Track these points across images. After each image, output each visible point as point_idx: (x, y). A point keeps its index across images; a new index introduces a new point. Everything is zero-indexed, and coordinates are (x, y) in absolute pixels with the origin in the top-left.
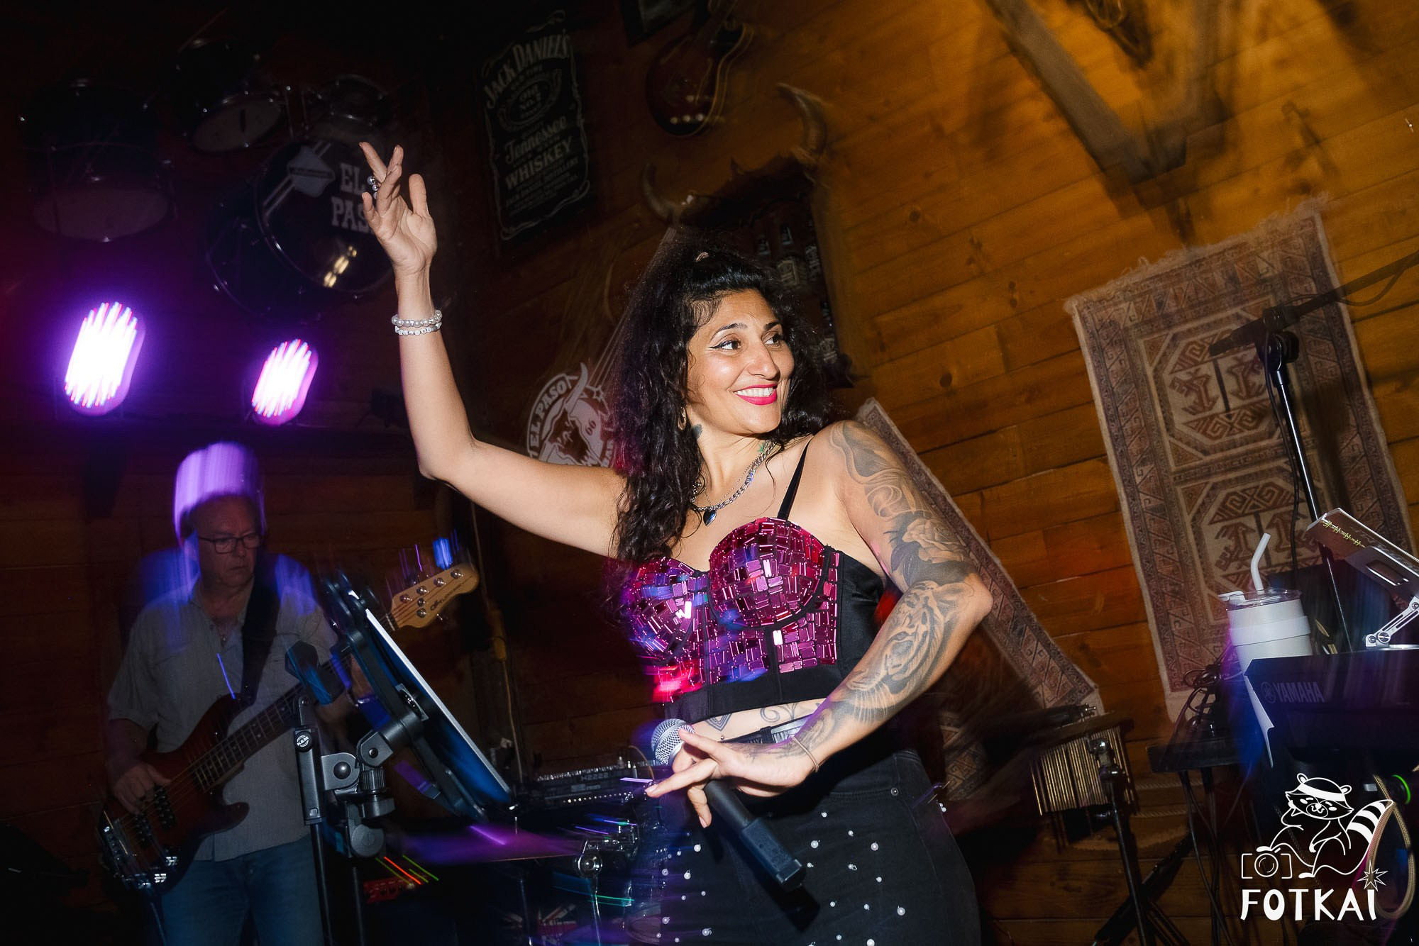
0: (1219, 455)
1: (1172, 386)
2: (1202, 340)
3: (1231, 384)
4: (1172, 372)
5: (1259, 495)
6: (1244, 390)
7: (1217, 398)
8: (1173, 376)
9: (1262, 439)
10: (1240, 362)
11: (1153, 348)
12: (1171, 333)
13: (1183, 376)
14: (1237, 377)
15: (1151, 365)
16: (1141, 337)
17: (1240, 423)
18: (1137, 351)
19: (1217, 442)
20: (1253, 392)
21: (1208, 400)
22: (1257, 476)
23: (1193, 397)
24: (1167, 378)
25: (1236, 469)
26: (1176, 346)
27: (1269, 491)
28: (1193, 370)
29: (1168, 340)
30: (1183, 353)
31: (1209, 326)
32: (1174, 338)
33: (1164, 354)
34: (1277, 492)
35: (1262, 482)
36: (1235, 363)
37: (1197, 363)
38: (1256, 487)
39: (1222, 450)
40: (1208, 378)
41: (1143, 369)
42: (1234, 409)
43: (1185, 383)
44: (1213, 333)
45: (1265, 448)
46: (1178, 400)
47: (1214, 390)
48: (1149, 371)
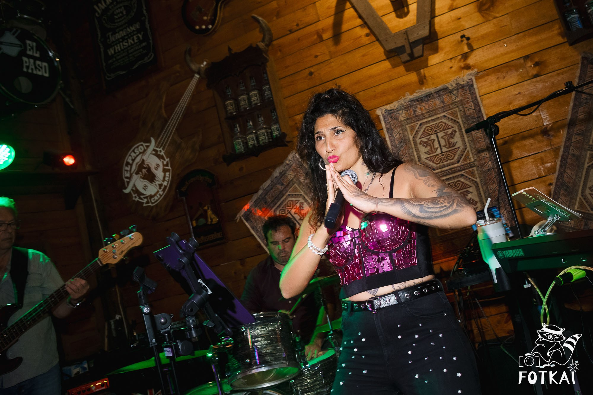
0: (439, 170)
1: (420, 144)
2: (431, 125)
3: (443, 142)
4: (420, 138)
5: (455, 185)
6: (448, 145)
7: (438, 148)
8: (421, 139)
9: (455, 164)
10: (446, 134)
11: (412, 129)
12: (419, 123)
13: (424, 140)
14: (445, 140)
15: (412, 135)
16: (407, 124)
17: (447, 158)
18: (406, 130)
19: (438, 165)
20: (451, 146)
21: (434, 149)
22: (453, 178)
23: (429, 148)
24: (418, 141)
25: (446, 175)
26: (421, 128)
27: (459, 183)
28: (428, 137)
29: (418, 126)
30: (424, 131)
31: (433, 120)
32: (421, 124)
33: (417, 131)
34: (461, 184)
35: (456, 180)
36: (444, 134)
37: (430, 135)
38: (454, 182)
39: (440, 168)
40: (434, 140)
41: (409, 137)
42: (445, 152)
43: (425, 142)
44: (435, 122)
45: (456, 167)
46: (423, 149)
47: (436, 145)
48: (411, 138)
